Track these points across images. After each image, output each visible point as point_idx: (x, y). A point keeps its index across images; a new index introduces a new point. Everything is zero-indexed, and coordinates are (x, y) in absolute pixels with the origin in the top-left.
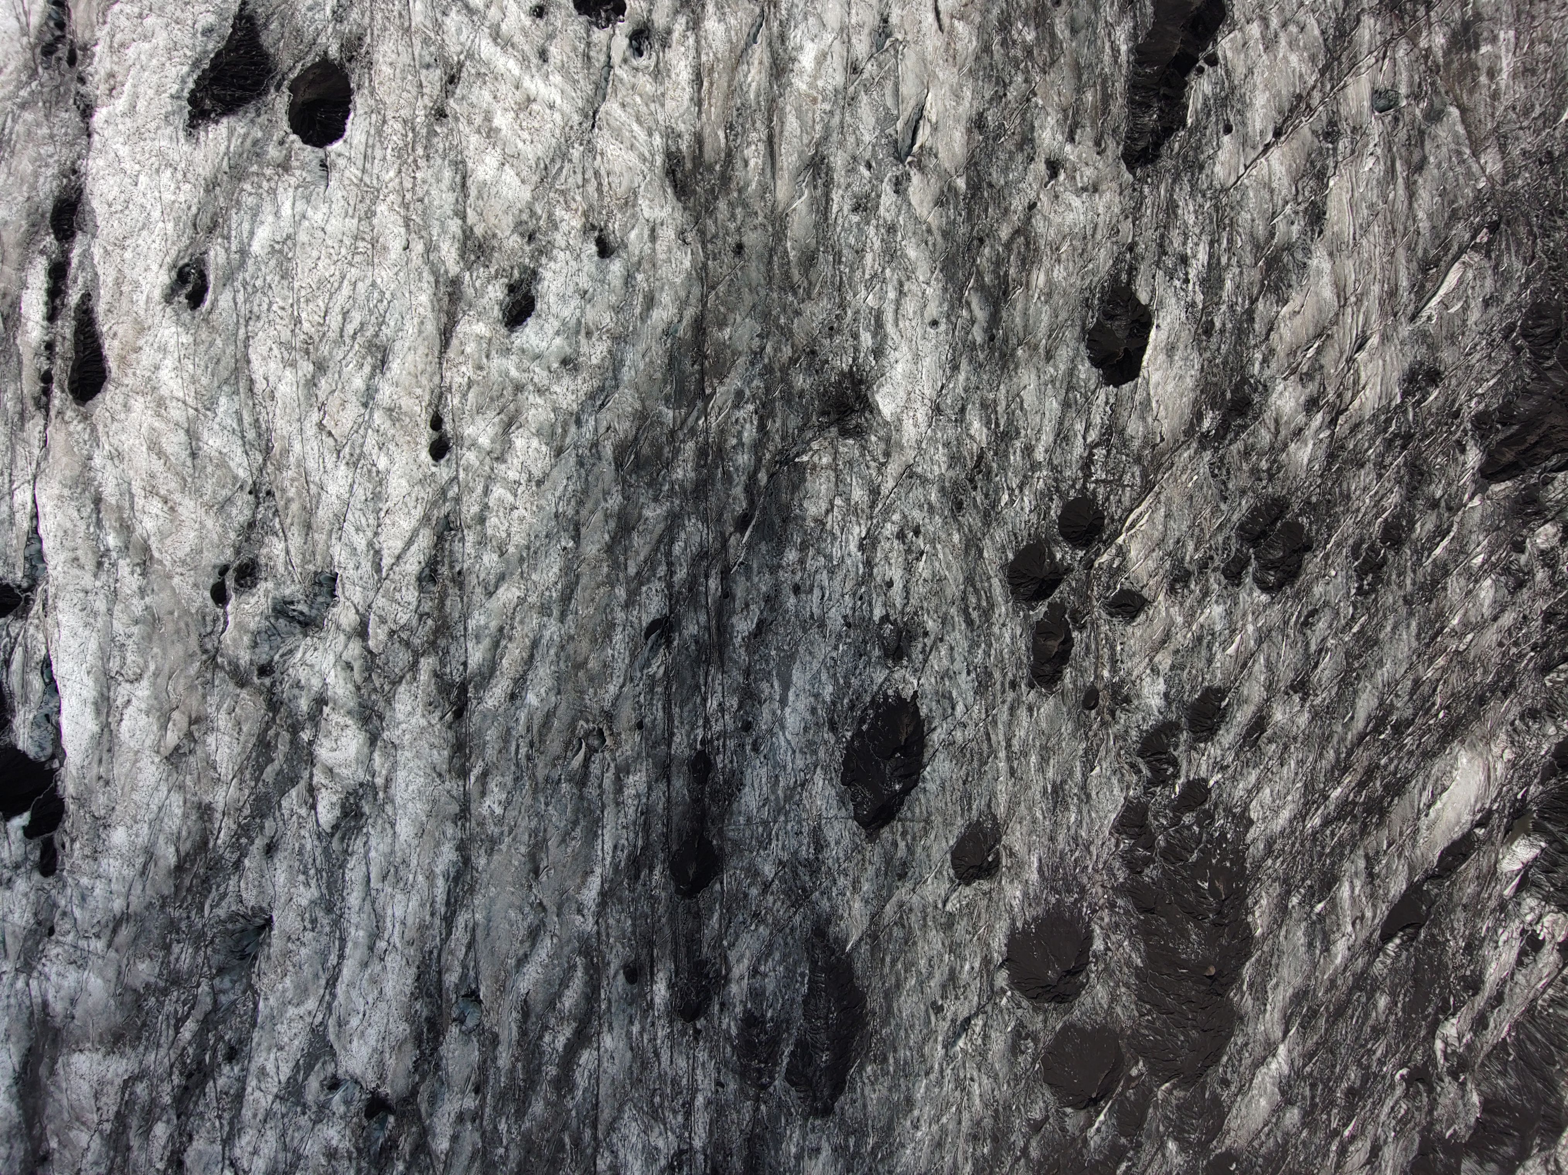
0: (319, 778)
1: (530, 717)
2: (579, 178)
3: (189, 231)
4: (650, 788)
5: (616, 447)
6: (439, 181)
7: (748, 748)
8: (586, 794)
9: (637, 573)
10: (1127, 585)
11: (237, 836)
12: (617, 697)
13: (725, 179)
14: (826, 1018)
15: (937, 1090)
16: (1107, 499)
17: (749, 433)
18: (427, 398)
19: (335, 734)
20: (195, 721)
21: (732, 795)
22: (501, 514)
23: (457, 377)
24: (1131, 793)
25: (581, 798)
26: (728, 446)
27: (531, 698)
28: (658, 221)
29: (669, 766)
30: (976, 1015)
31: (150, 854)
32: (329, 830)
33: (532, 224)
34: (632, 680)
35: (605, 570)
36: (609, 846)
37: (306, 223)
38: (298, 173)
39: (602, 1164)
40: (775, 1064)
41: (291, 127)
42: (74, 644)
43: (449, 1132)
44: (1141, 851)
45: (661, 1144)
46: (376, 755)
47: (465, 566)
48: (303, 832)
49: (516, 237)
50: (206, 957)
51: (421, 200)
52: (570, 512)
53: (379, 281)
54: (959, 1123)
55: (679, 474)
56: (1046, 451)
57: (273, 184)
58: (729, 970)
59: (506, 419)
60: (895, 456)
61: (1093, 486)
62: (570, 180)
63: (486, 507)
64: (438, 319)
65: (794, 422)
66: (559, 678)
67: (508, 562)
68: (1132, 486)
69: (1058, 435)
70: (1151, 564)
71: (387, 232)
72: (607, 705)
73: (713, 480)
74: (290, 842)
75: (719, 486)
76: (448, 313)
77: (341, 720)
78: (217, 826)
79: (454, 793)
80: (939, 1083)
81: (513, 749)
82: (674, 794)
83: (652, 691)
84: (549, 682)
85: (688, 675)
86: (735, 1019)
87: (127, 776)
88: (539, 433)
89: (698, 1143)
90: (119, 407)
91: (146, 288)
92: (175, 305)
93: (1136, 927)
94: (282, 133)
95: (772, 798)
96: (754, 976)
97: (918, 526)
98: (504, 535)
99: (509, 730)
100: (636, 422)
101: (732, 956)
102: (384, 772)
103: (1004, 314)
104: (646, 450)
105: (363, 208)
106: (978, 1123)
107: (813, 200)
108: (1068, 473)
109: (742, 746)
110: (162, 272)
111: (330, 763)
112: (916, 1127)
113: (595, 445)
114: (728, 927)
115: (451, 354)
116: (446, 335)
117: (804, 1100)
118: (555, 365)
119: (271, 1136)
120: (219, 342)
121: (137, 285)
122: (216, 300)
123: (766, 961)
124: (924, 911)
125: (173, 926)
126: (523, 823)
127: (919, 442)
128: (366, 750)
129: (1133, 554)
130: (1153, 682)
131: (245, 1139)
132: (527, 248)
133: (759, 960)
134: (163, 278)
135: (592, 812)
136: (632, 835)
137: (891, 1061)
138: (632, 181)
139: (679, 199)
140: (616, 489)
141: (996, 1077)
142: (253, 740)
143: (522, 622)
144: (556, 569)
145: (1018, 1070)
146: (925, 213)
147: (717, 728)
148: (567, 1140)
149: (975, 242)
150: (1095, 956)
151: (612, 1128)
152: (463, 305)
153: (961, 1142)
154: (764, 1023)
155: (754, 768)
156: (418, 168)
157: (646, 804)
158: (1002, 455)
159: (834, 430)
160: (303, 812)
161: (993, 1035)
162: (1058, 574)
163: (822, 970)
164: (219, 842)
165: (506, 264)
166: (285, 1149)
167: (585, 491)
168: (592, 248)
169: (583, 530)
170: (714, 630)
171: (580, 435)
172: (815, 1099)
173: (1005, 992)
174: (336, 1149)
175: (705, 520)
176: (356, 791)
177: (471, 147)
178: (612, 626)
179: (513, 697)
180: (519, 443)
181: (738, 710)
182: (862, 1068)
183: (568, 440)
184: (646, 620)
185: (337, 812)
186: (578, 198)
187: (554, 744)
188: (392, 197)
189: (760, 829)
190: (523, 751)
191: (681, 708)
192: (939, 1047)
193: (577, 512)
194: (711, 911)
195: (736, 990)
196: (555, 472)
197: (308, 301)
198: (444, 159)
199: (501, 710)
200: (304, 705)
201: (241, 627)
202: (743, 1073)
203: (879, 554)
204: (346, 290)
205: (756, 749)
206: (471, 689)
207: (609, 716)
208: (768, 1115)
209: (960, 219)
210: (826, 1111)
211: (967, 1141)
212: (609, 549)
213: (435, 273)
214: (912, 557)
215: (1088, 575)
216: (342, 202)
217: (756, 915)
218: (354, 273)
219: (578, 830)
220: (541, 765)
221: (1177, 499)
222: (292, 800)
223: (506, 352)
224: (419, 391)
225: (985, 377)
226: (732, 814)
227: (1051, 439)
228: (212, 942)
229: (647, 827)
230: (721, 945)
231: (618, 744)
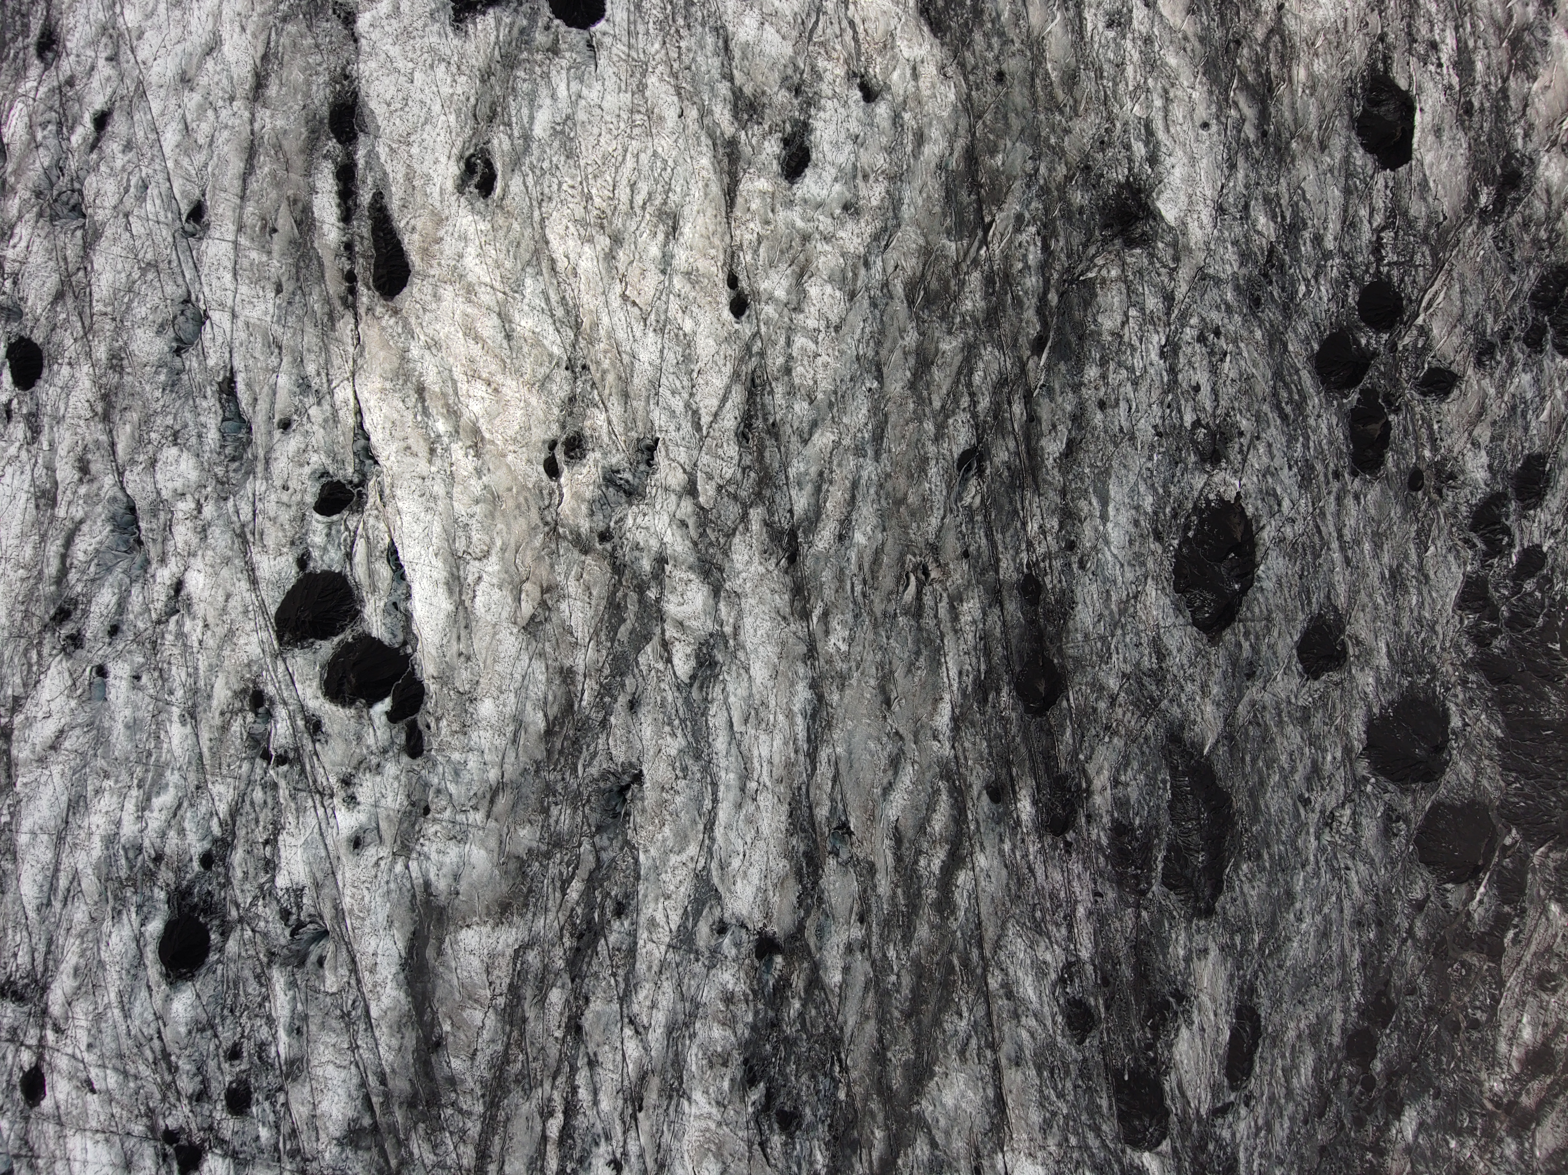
0: (671, 632)
1: (860, 557)
2: (836, 27)
3: (471, 122)
4: (985, 614)
5: (905, 285)
6: (702, 47)
7: (1075, 566)
8: (923, 625)
9: (943, 407)
10: (1435, 363)
11: (600, 695)
12: (940, 529)
13: (977, 12)
14: (1198, 819)
15: (1315, 881)
16: (1402, 280)
17: (1034, 255)
18: (721, 257)
19: (680, 589)
20: (546, 590)
21: (1065, 614)
22: (805, 363)
23: (746, 235)
24: (1469, 568)
25: (920, 629)
26: (1014, 271)
27: (859, 537)
28: (918, 59)
29: (999, 591)
30: (1343, 804)
31: (519, 722)
32: (687, 681)
33: (796, 79)
34: (951, 511)
35: (912, 406)
36: (954, 673)
37: (582, 103)
38: (567, 55)
39: (994, 982)
40: (1151, 870)
41: (553, 12)
42: (418, 529)
43: (840, 964)
44: (1487, 624)
45: (1049, 957)
46: (722, 605)
47: (778, 418)
48: (662, 685)
49: (784, 92)
50: (584, 816)
51: (688, 68)
52: (871, 353)
53: (660, 150)
54: (1342, 911)
55: (968, 305)
56: (1335, 239)
57: (545, 69)
58: (1089, 782)
59: (797, 270)
60: (1185, 260)
61: (1386, 269)
62: (828, 31)
63: (790, 357)
64: (721, 180)
65: (1077, 239)
66: (883, 515)
67: (818, 409)
68: (1424, 266)
69: (1344, 222)
70: (1456, 340)
71: (661, 102)
72: (931, 538)
73: (1004, 306)
74: (651, 696)
75: (1010, 311)
76: (729, 173)
77: (684, 576)
78: (580, 688)
79: (800, 634)
80: (1317, 874)
81: (849, 587)
82: (1009, 618)
83: (971, 520)
84: (874, 521)
85: (1005, 500)
86: (1104, 829)
87: (487, 649)
88: (830, 280)
89: (1085, 954)
90: (429, 298)
91: (438, 180)
92: (467, 195)
93: (1490, 699)
94: (546, 19)
95: (1106, 613)
96: (1116, 787)
97: (1218, 327)
98: (811, 383)
99: (842, 570)
100: (922, 258)
101: (1091, 769)
102: (731, 621)
103: (1272, 110)
104: (934, 285)
105: (634, 82)
106: (1361, 909)
107: (1067, 22)
108: (1360, 259)
109: (1068, 565)
110: (453, 162)
111: (679, 617)
112: (1300, 920)
113: (885, 285)
114: (1082, 741)
115: (738, 212)
116: (730, 194)
117: (1185, 902)
118: (838, 211)
119: (667, 986)
120: (516, 226)
121: (428, 178)
122: (507, 186)
123: (1126, 771)
124: (1277, 707)
125: (549, 789)
126: (869, 657)
127: (1207, 244)
128: (711, 602)
129: (1435, 331)
130: (1475, 455)
131: (642, 994)
132: (796, 102)
133: (1118, 771)
134: (454, 169)
135: (932, 641)
136: (974, 660)
137: (1266, 857)
138: (888, 25)
139: (936, 36)
140: (911, 326)
141: (1372, 862)
142: (604, 603)
143: (840, 465)
144: (864, 411)
145: (1394, 853)
146: (1179, 22)
147: (1041, 550)
148: (956, 962)
149: (1232, 45)
150: (1454, 733)
151: (997, 946)
152: (742, 164)
153: (1345, 930)
154: (1133, 830)
155: (1084, 585)
156: (681, 37)
157: (984, 630)
158: (1293, 247)
159: (1118, 243)
160: (660, 666)
161: (1364, 822)
162: (1365, 359)
163: (1184, 774)
164: (584, 703)
165: (778, 119)
166: (683, 998)
167: (882, 332)
168: (857, 94)
169: (885, 370)
170: (1024, 455)
171: (870, 277)
172: (1197, 899)
173: (1366, 780)
174: (732, 993)
175: (1001, 348)
176: (707, 641)
177: (730, 11)
178: (925, 460)
179: (841, 538)
180: (813, 291)
181: (1060, 530)
182: (1237, 867)
183: (859, 283)
184: (957, 452)
185: (693, 663)
186: (838, 47)
187: (887, 580)
188: (660, 68)
189: (1099, 644)
190: (858, 588)
191: (1003, 533)
192: (1312, 839)
193: (877, 353)
194: (1062, 727)
195: (1101, 801)
196: (851, 316)
197: (595, 177)
198: (703, 25)
199: (832, 551)
200: (646, 565)
201: (577, 496)
202: (1120, 882)
203: (1182, 360)
204: (630, 163)
205: (1082, 566)
206: (800, 534)
207: (935, 549)
208: (1151, 920)
209: (1214, 25)
210: (1209, 912)
211: (1351, 929)
212: (912, 385)
213: (711, 135)
214: (1216, 358)
215: (1394, 357)
216: (614, 79)
217: (1107, 728)
218: (635, 145)
219: (922, 659)
220: (877, 601)
221: (1469, 275)
222: (648, 656)
223: (790, 204)
224: (713, 252)
225: (1264, 172)
226: (1068, 632)
227: (1339, 227)
228: (588, 801)
229: (988, 652)
230: (1077, 760)
231: (946, 574)
